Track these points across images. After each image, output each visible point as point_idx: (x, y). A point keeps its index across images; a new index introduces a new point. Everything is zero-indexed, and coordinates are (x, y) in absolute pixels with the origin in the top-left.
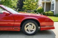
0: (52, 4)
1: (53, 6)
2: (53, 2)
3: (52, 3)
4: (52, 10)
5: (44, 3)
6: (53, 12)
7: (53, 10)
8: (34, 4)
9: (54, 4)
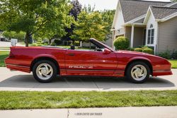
0: (149, 31)
1: (153, 35)
2: (152, 26)
3: (148, 28)
4: (149, 43)
5: (131, 27)
6: (153, 48)
7: (152, 43)
8: (101, 27)
9: (153, 30)
